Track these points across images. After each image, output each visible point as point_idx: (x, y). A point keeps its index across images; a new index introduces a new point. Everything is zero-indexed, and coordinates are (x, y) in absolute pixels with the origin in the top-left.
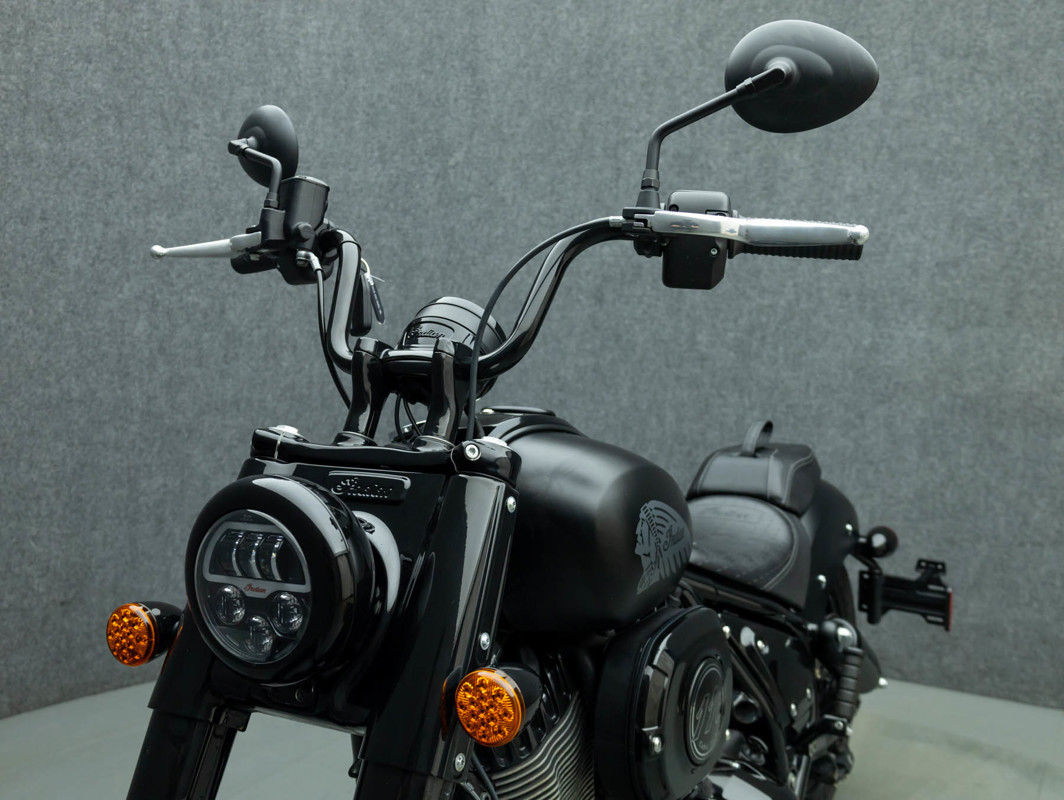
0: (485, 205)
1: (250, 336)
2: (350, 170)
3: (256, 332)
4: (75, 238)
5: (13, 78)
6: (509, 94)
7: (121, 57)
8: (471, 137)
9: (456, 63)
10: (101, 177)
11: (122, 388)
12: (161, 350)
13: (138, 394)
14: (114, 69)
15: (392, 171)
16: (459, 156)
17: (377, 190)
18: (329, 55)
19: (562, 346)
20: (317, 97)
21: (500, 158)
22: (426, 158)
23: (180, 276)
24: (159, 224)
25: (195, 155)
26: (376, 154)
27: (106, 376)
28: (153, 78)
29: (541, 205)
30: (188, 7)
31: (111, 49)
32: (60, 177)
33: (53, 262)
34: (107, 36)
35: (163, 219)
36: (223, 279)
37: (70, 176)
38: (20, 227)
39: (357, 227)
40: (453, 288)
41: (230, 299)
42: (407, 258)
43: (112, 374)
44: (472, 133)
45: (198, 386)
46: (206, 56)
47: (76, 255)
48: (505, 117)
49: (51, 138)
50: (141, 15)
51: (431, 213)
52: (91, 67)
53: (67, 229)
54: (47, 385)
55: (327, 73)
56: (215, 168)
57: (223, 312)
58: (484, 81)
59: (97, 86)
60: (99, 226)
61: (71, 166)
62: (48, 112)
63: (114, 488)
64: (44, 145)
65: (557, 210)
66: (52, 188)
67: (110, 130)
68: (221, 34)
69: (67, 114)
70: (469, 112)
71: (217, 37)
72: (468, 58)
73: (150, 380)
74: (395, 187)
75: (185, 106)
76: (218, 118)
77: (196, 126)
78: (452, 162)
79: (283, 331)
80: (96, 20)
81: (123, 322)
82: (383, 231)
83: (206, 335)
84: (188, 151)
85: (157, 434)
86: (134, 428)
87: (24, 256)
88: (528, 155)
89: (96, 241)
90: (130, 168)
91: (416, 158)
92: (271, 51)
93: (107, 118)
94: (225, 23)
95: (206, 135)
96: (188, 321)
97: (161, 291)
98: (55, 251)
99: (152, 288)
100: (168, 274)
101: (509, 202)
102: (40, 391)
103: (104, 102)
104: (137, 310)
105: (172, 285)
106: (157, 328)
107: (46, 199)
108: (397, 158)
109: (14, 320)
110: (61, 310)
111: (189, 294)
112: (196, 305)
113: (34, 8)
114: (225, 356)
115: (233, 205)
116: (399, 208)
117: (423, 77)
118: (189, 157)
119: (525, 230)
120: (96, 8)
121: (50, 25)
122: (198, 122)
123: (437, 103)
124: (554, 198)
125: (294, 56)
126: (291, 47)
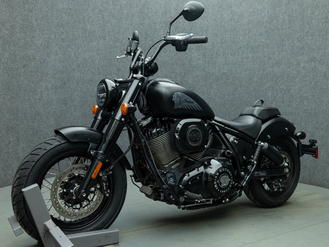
1: (296, 96)
2: (326, 50)
3: (298, 95)
4: (256, 74)
5: (245, 42)
7: (269, 33)
10: (263, 60)
12: (274, 99)
14: (268, 36)
18: (321, 19)
20: (317, 31)
23: (280, 81)
25: (285, 52)
28: (276, 36)
30: (285, 17)
31: (267, 32)
32: (254, 61)
33: (251, 79)
34: (266, 29)
35: (276, 68)
36: (290, 82)
37: (256, 61)
38: (245, 72)
39: (327, 65)
41: (292, 87)
45: (282, 108)
46: (289, 28)
47: (256, 78)
49: (252, 53)
50: (274, 22)
52: (262, 37)
53: (255, 72)
55: (320, 24)
56: (290, 55)
57: (290, 90)
59: (263, 40)
60: (262, 71)
61: (256, 59)
62: (252, 48)
64: (251, 55)
66: (252, 64)
67: (266, 50)
69: (256, 48)
71: (292, 22)
75: (283, 41)
76: (291, 42)
79: (305, 95)
80: (264, 26)
81: (266, 92)
83: (285, 96)
84: (283, 51)
87: (245, 78)
89: (261, 74)
90: (269, 57)
92: (305, 22)
93: (265, 47)
94: (294, 19)
95: (288, 47)
96: (281, 92)
97: (275, 85)
99: (273, 85)
100: (277, 81)
103: (265, 43)
104: (269, 90)
105: (278, 83)
106: (273, 94)
107: (251, 66)
109: (242, 91)
110: (252, 90)
111: (281, 86)
112: (283, 88)
113: (250, 27)
114: (289, 101)
115: (293, 63)
118: (283, 53)
120: (264, 24)
121: (254, 30)
122: (286, 44)
125: (312, 22)
126: (311, 20)
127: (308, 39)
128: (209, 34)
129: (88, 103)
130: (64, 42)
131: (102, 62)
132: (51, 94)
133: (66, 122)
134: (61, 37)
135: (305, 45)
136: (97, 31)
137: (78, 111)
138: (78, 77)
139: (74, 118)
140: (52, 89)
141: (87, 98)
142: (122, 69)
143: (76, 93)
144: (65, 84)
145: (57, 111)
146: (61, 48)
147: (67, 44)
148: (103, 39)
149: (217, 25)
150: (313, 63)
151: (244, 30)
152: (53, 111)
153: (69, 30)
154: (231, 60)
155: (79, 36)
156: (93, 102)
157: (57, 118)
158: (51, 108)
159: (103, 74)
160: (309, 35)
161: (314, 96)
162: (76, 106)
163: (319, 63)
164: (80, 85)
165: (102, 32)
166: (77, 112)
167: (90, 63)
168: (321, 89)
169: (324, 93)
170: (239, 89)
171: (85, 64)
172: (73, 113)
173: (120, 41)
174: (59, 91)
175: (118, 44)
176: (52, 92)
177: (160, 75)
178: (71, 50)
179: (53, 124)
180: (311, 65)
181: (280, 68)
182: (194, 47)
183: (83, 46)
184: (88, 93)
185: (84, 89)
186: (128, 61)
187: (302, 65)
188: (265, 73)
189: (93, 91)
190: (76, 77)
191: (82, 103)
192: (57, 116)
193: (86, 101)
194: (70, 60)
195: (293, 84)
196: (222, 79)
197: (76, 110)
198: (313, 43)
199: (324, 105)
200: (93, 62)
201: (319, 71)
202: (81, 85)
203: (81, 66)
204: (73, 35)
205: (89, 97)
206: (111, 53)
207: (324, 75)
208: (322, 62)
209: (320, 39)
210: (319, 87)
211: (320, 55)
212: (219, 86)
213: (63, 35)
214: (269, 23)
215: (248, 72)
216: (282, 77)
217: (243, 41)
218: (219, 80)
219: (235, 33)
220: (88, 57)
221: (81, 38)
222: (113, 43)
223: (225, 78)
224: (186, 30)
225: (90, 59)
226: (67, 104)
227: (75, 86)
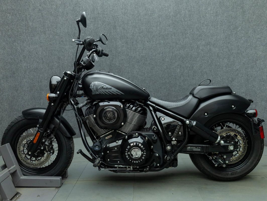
0: (246, 38)
1: (198, 71)
2: (217, 36)
5: (158, 32)
6: (251, 11)
7: (175, 24)
8: (242, 23)
9: (239, 8)
10: (172, 45)
11: (175, 81)
12: (182, 74)
13: (178, 82)
14: (174, 27)
15: (226, 35)
16: (240, 28)
17: (223, 39)
18: (213, 13)
19: (263, 71)
20: (210, 23)
21: (249, 27)
22: (233, 30)
23: (185, 61)
24: (181, 52)
25: (188, 39)
26: (222, 32)
27: (173, 79)
28: (180, 27)
29: (258, 36)
30: (186, 12)
31: (173, 23)
32: (165, 46)
33: (164, 60)
34: (173, 21)
35: (182, 51)
36: (193, 61)
37: (167, 46)
38: (159, 55)
39: (219, 48)
40: (239, 59)
41: (194, 64)
42: (229, 53)
43: (174, 79)
44: (243, 22)
45: (188, 81)
46: (189, 20)
47: (168, 59)
48: (250, 17)
49: (163, 40)
50: (178, 16)
51: (234, 42)
52: (170, 27)
53: (166, 55)
54: (163, 80)
55: (212, 17)
56: (191, 41)
57: (193, 67)
58: (245, 10)
59: (171, 30)
60: (171, 54)
61: (167, 44)
62: (163, 36)
63: (174, 98)
64: (162, 42)
65: (262, 37)
66: (164, 48)
67: (173, 37)
68: (192, 15)
69: (166, 36)
70: (242, 18)
71: (191, 16)
72: (241, 6)
73: (180, 80)
74: (226, 38)
75: (186, 30)
76: (192, 31)
77: (188, 33)
78: (238, 30)
79: (204, 70)
80: (171, 19)
81: (175, 70)
82: (224, 48)
83: (190, 72)
84: (186, 38)
85: (181, 89)
86: (177, 88)
87: (159, 60)
88: (255, 25)
89: (171, 56)
90: (176, 43)
91: (231, 31)
92: (201, 16)
93: (173, 35)
94: (193, 13)
95: (189, 35)
96: (186, 69)
97: (182, 64)
98: (164, 58)
99: (180, 63)
100: (183, 61)
101: (251, 37)
102: (162, 81)
103: (172, 32)
104: (178, 67)
105: (184, 63)
106: (181, 70)
107: (163, 50)
108: (227, 32)
109: (157, 70)
110: (165, 68)
111: (187, 64)
112: (188, 66)
113: (161, 20)
114: (193, 75)
115: (195, 47)
116: (227, 42)
117: (232, 13)
118: (186, 39)
119: (255, 43)
120: (171, 17)
121: (163, 22)
122: (188, 32)
123: (235, 18)
124: (261, 34)
125: (206, 16)
126: (205, 14)
127: (204, 28)
128: (129, 26)
129: (36, 87)
130: (10, 38)
131: (45, 53)
133: (18, 105)
134: (7, 33)
135: (202, 33)
136: (38, 27)
137: (28, 95)
138: (25, 66)
139: (25, 101)
140: (3, 78)
141: (34, 83)
142: (62, 57)
143: (25, 80)
144: (14, 73)
145: (10, 97)
146: (8, 43)
147: (13, 39)
148: (44, 33)
149: (135, 19)
150: (208, 46)
151: (156, 22)
152: (6, 97)
153: (13, 28)
154: (148, 46)
155: (23, 32)
157: (10, 103)
158: (4, 94)
159: (46, 63)
160: (204, 25)
161: (211, 71)
162: (25, 91)
163: (213, 46)
165: (42, 28)
167: (35, 54)
168: (216, 65)
169: (218, 68)
170: (156, 68)
171: (31, 55)
172: (24, 97)
173: (58, 34)
174: (10, 80)
175: (57, 37)
178: (17, 44)
179: (7, 108)
180: (207, 48)
181: (185, 50)
182: (118, 37)
183: (27, 40)
184: (35, 79)
185: (31, 77)
186: (66, 50)
187: (201, 48)
188: (174, 55)
189: (39, 77)
190: (23, 67)
191: (31, 88)
192: (10, 101)
193: (34, 86)
194: (17, 53)
195: (195, 62)
196: (141, 61)
197: (26, 94)
198: (208, 31)
199: (219, 77)
200: (37, 53)
201: (213, 52)
202: (29, 73)
203: (27, 58)
204: (17, 31)
205: (36, 82)
206: (51, 45)
207: (217, 55)
208: (215, 46)
209: (213, 29)
210: (214, 64)
211: (213, 40)
212: (139, 66)
213: (8, 32)
214: (175, 16)
215: (161, 55)
216: (187, 58)
217: (156, 31)
218: (139, 62)
219: (149, 25)
220: (32, 49)
221: (24, 33)
222: (53, 37)
223: (144, 60)
224: (111, 23)
225: (34, 51)
226: (17, 90)
227: (23, 75)
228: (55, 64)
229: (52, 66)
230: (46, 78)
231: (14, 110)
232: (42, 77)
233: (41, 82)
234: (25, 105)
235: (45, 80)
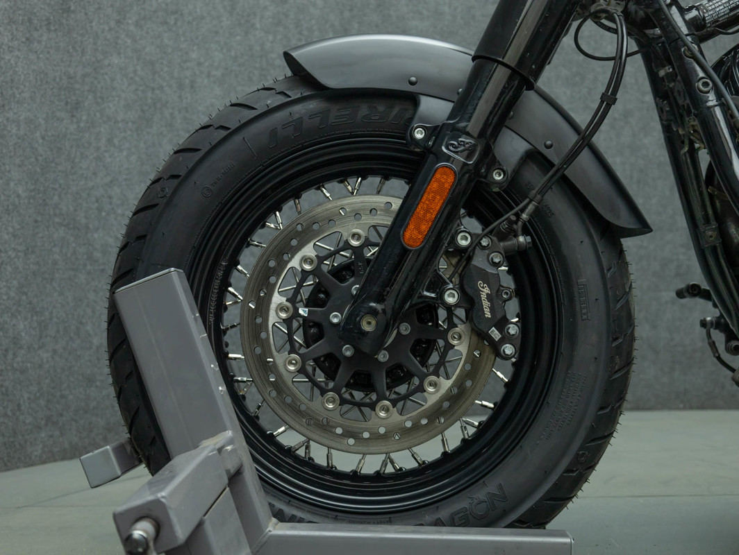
129: (167, 113)
132: (11, 49)
133: (77, 193)
137: (127, 145)
139: (109, 179)
141: (161, 88)
143: (115, 60)
145: (38, 134)
152: (22, 133)
156: (187, 111)
157: (38, 170)
158: (10, 115)
162: (116, 122)
164: (132, 28)
166: (121, 151)
174: (44, 38)
176: (13, 38)
177: (446, 9)
179: (18, 196)
184: (166, 69)
185: (147, 50)
189: (185, 62)
191: (143, 111)
192: (37, 159)
193: (158, 106)
197: (116, 141)
202: (137, 24)
205: (170, 87)
226: (77, 106)
227: (110, 29)
228: (265, 8)
229: (249, 16)
230: (218, 73)
231: (55, 215)
232: (199, 64)
233: (192, 87)
234: (110, 197)
235: (215, 83)
